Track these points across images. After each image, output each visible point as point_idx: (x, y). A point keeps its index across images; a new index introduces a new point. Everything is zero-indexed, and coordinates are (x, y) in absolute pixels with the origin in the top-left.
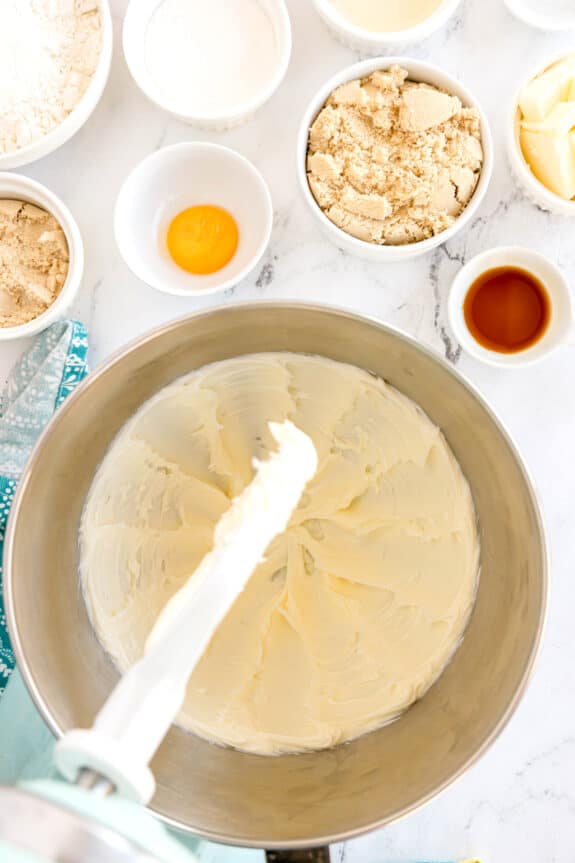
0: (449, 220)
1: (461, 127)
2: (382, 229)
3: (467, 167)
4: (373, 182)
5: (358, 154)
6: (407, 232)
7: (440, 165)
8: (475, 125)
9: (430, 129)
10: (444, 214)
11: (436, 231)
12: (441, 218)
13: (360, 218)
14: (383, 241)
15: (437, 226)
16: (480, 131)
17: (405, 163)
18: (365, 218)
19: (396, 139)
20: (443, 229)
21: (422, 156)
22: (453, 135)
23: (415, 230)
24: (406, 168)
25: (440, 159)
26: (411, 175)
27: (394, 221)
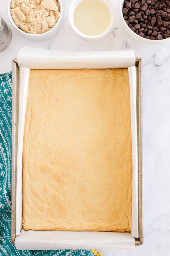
0: (35, 32)
1: (55, 15)
2: (20, 23)
3: (48, 24)
4: (25, 11)
5: (27, 2)
6: (25, 28)
7: (42, 18)
8: (58, 17)
9: (47, 9)
10: (35, 31)
11: (31, 33)
12: (34, 31)
13: (17, 17)
14: (18, 26)
15: (32, 32)
16: (58, 19)
17: (35, 12)
18: (18, 17)
19: (39, 6)
20: (32, 34)
21: (39, 13)
22: (51, 15)
23: (27, 29)
24: (34, 13)
25: (43, 17)
26: (34, 15)
27: (24, 23)
